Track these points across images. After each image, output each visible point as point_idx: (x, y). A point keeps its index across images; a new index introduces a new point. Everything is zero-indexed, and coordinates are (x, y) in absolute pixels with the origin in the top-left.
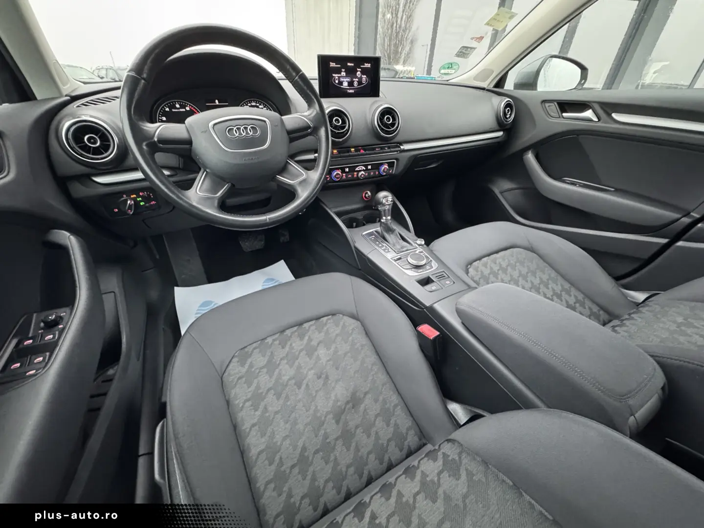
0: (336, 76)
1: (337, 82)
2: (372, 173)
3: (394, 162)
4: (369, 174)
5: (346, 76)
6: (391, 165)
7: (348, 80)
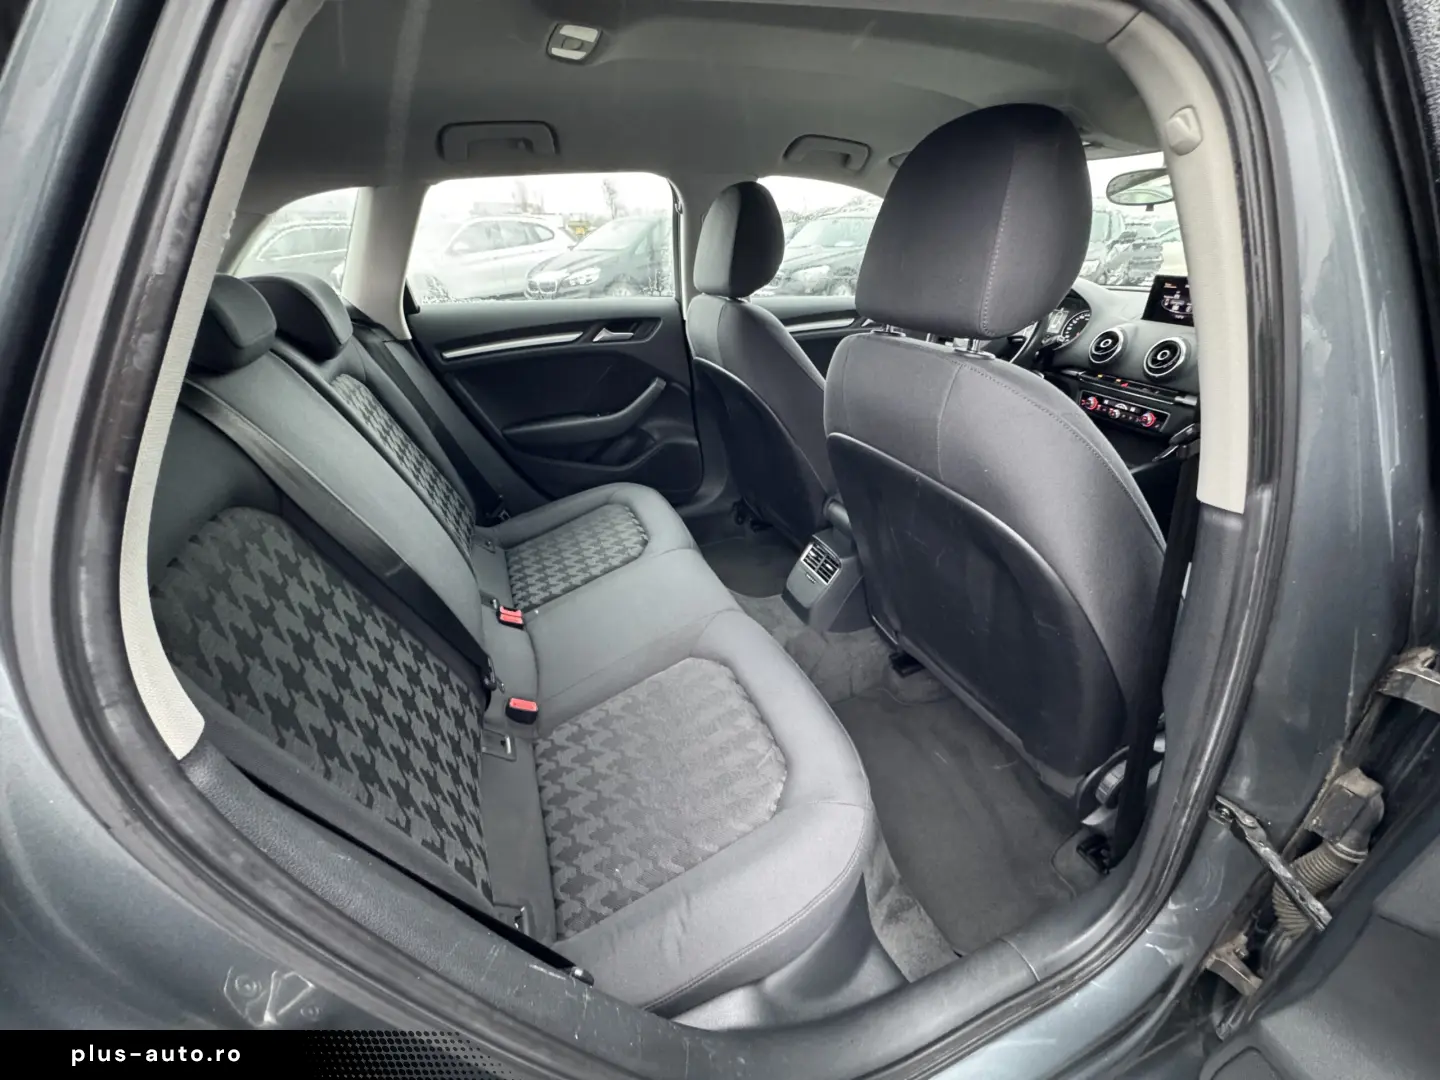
0: (1167, 298)
1: (1166, 304)
2: (1131, 418)
3: (1166, 416)
4: (1127, 417)
5: (1181, 299)
6: (1160, 418)
7: (1182, 303)
